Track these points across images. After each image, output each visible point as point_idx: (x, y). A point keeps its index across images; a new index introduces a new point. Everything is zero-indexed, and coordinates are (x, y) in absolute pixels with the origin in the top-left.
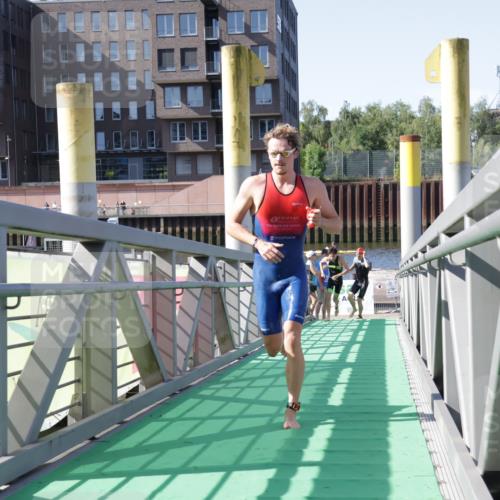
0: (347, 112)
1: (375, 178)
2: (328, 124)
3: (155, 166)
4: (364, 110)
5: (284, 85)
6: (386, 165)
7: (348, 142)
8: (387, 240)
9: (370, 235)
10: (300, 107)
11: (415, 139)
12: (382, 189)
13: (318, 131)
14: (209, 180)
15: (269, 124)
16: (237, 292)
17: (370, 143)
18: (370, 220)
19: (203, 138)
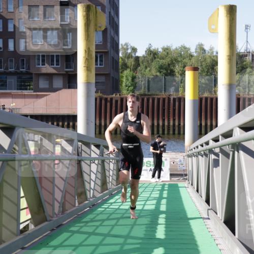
0: (151, 51)
1: (167, 94)
2: (137, 58)
3: (24, 82)
4: (160, 50)
5: (111, 32)
6: (174, 86)
7: (150, 71)
8: (174, 133)
9: (163, 130)
10: (120, 47)
11: (195, 69)
12: (172, 101)
13: (131, 62)
14: (60, 92)
15: (100, 57)
16: (89, 164)
17: (164, 71)
18: (164, 120)
19: (57, 65)
